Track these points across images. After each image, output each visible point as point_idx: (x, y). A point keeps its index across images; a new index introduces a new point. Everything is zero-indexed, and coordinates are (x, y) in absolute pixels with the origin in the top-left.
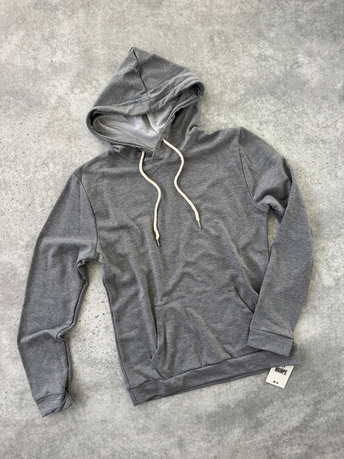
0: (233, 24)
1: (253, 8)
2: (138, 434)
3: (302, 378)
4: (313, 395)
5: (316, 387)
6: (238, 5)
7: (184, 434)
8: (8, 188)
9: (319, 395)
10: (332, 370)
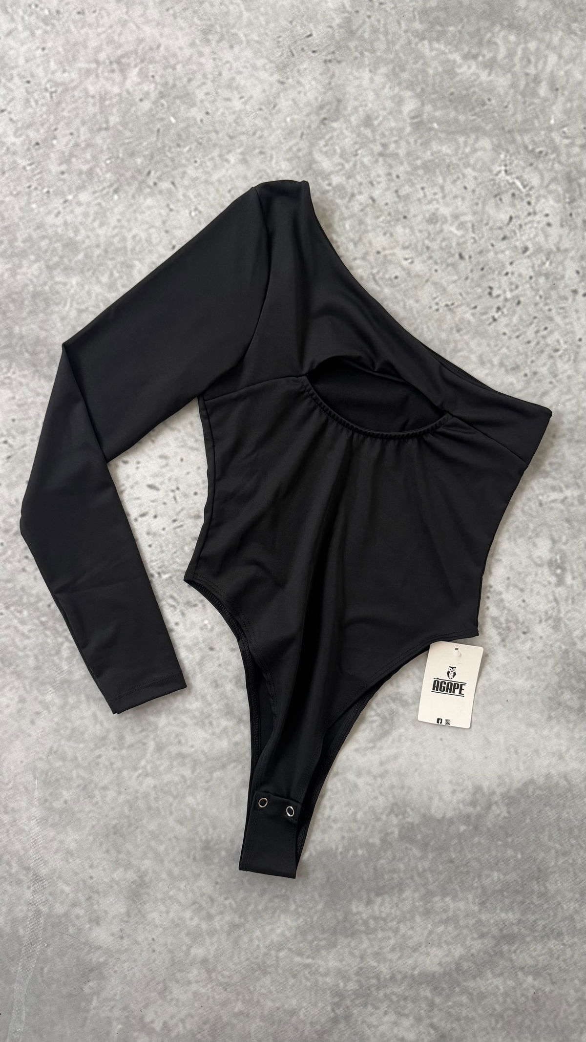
3: (496, 864)
4: (503, 915)
5: (520, 898)
7: (154, 871)
9: (520, 921)
10: (575, 875)
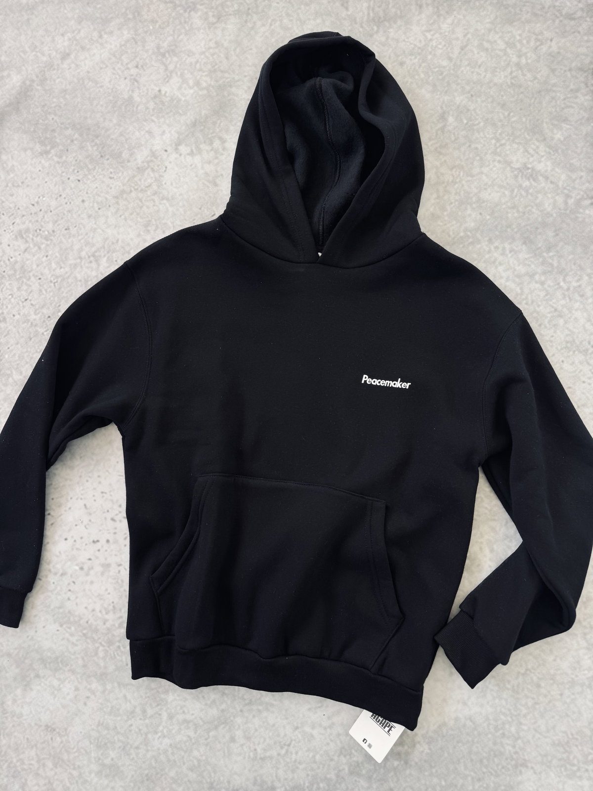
0: (490, 100)
1: (537, 81)
2: (99, 773)
6: (509, 70)
8: (25, 280)
